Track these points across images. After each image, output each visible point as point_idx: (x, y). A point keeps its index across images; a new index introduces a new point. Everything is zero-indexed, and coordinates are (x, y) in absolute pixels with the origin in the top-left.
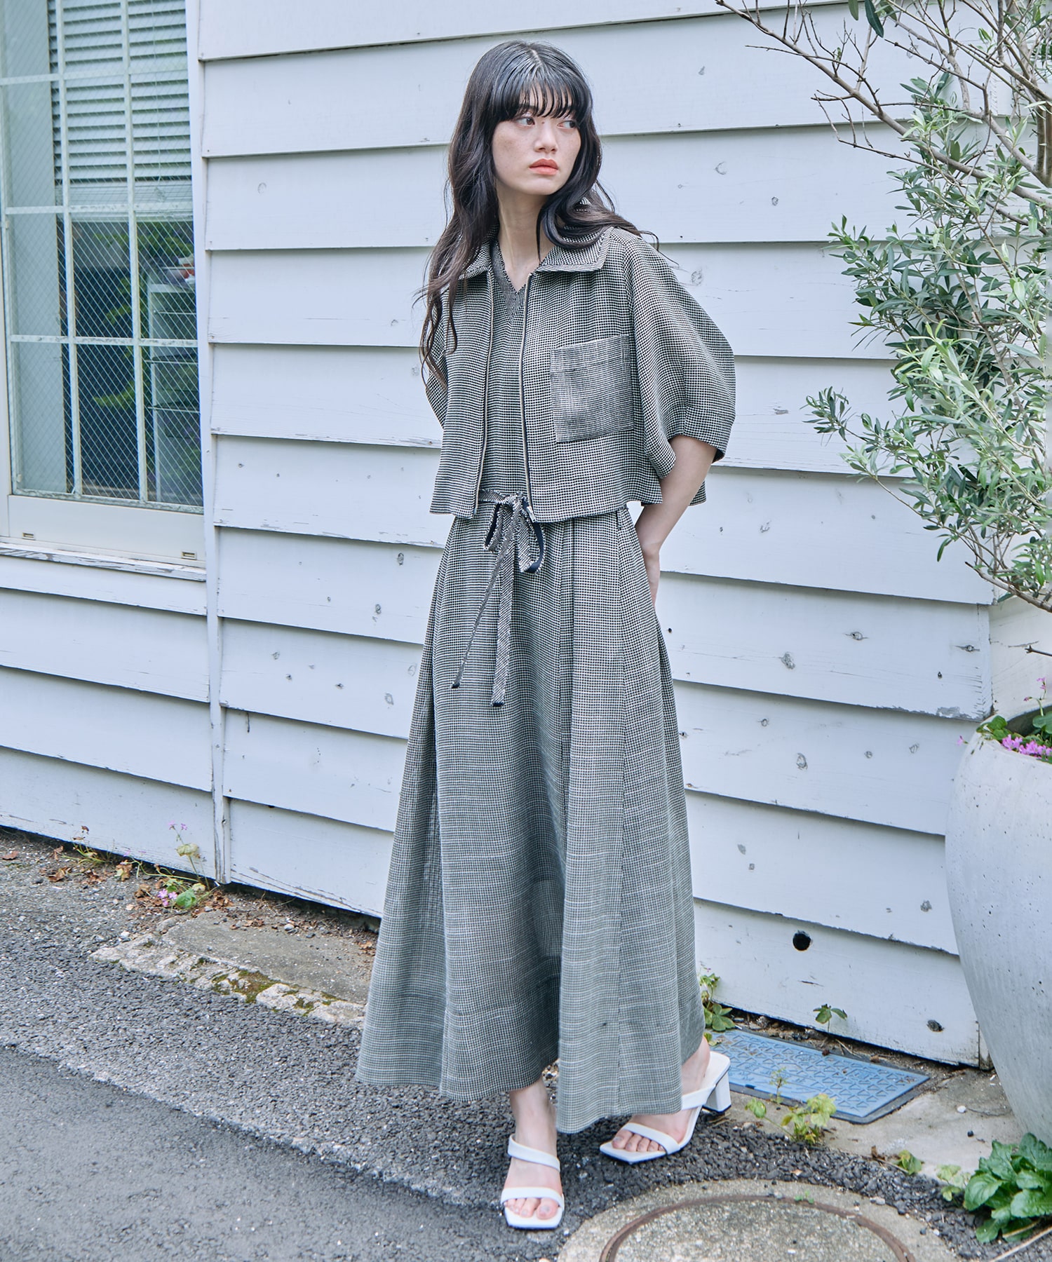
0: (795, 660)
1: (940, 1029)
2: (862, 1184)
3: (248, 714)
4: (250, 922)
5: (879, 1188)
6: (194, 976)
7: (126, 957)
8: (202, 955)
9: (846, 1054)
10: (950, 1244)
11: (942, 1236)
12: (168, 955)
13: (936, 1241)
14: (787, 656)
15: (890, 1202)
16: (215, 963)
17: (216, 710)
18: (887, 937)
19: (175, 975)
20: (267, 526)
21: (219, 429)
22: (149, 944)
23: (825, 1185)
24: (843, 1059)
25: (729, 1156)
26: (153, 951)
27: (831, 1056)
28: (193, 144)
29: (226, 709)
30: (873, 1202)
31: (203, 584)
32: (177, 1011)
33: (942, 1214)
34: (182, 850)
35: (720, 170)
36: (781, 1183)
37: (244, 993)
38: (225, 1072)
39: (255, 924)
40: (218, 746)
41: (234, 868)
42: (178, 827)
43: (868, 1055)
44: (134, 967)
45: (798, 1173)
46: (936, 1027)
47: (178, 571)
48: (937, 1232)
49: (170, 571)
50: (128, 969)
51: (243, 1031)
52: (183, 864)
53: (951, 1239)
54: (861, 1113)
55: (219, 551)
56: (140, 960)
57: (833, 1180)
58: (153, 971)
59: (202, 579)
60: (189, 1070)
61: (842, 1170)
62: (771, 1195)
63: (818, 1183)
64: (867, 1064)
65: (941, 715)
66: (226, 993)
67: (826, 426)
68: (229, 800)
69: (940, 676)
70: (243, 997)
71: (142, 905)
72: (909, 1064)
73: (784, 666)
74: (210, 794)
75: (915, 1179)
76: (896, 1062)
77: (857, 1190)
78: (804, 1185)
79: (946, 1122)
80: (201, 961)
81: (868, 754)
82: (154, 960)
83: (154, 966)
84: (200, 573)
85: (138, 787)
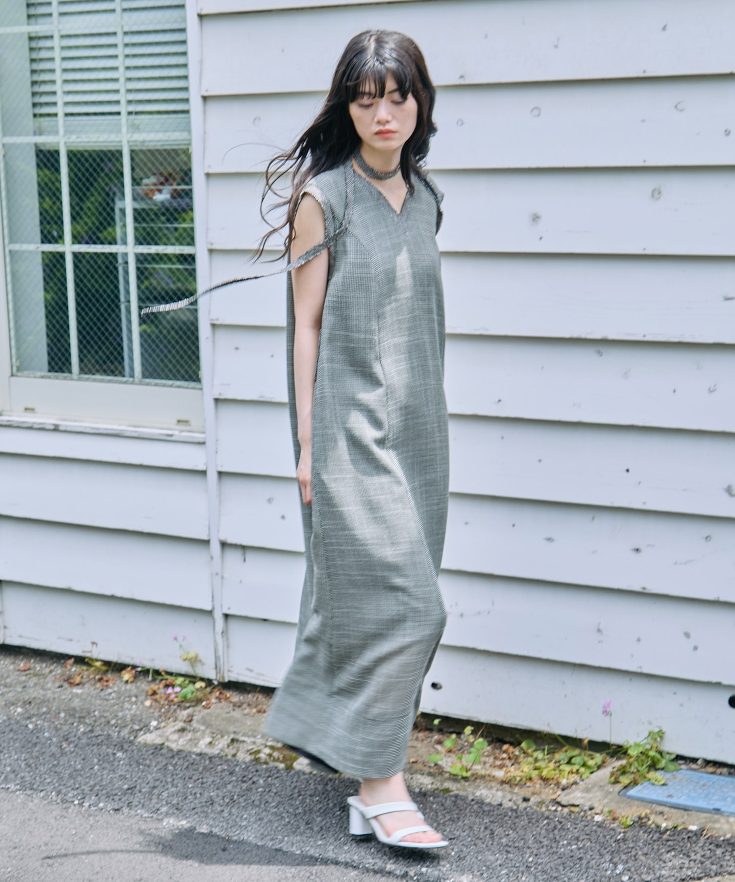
3: (244, 548)
4: (254, 710)
6: (234, 752)
7: (168, 740)
8: (232, 736)
12: (203, 737)
16: (244, 742)
17: (215, 546)
19: (217, 752)
20: (263, 397)
21: (217, 320)
26: (189, 735)
28: (192, 83)
29: (224, 544)
31: (203, 446)
32: (234, 778)
34: (185, 656)
37: (282, 762)
39: (259, 711)
40: (217, 574)
41: (232, 670)
42: (180, 639)
44: (179, 747)
47: (177, 434)
49: (171, 436)
50: (175, 750)
55: (216, 418)
56: (181, 742)
58: (197, 750)
59: (202, 441)
66: (266, 763)
68: (226, 616)
70: (282, 766)
71: (157, 701)
74: (210, 613)
80: (233, 741)
82: (194, 741)
83: (196, 745)
84: (199, 437)
85: (140, 611)
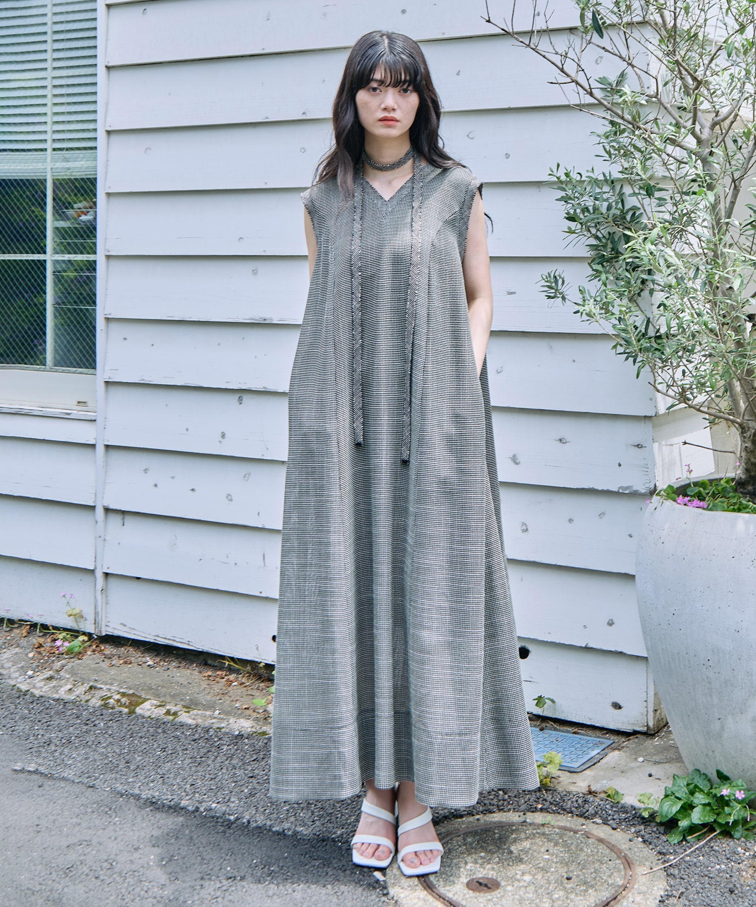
0: (520, 459)
1: (620, 708)
2: (585, 810)
3: (123, 513)
4: (121, 662)
5: (596, 813)
6: (87, 698)
7: (34, 687)
8: (91, 684)
9: (555, 729)
10: (651, 847)
11: (644, 841)
12: (66, 685)
13: (642, 845)
14: (514, 456)
15: (605, 822)
16: (101, 688)
17: (100, 512)
18: (584, 646)
19: (73, 698)
20: (143, 380)
21: (110, 314)
22: (51, 678)
23: (559, 813)
24: (554, 732)
25: (491, 797)
26: (54, 683)
27: (545, 731)
29: (107, 510)
30: (593, 822)
31: (94, 423)
32: (79, 721)
33: (642, 827)
34: (70, 613)
35: (470, 136)
36: (529, 814)
37: (126, 707)
38: (122, 760)
39: (125, 663)
40: (100, 537)
41: (108, 624)
42: (68, 596)
43: (570, 729)
44: (41, 694)
45: (540, 806)
46: (617, 706)
47: (75, 413)
48: (640, 839)
49: (70, 414)
50: (37, 696)
51: (130, 733)
52: (70, 623)
53: (650, 843)
54: (575, 765)
55: (106, 398)
56: (45, 689)
57: (564, 810)
58: (56, 696)
59: (93, 419)
60: (95, 760)
61: (570, 802)
62: (525, 822)
63: (554, 812)
64: (571, 735)
65: (621, 491)
66: (113, 708)
67: (552, 295)
68: (107, 575)
69: (620, 465)
70: (126, 710)
71: (40, 653)
72: (598, 733)
73: (512, 463)
74: (92, 572)
75: (620, 806)
76: (590, 732)
77: (581, 816)
78: (545, 814)
79: (632, 768)
80: (91, 688)
81: (571, 520)
82: (56, 689)
83: (57, 692)
84: (91, 415)
85: (37, 569)
